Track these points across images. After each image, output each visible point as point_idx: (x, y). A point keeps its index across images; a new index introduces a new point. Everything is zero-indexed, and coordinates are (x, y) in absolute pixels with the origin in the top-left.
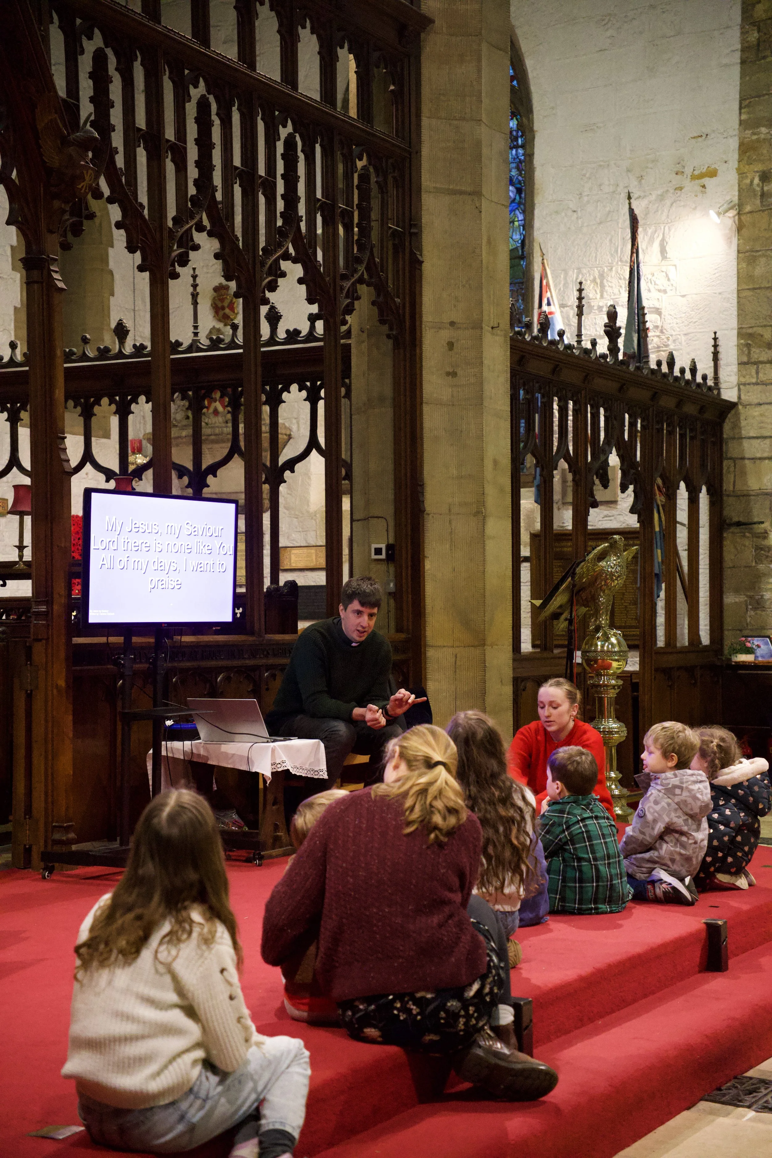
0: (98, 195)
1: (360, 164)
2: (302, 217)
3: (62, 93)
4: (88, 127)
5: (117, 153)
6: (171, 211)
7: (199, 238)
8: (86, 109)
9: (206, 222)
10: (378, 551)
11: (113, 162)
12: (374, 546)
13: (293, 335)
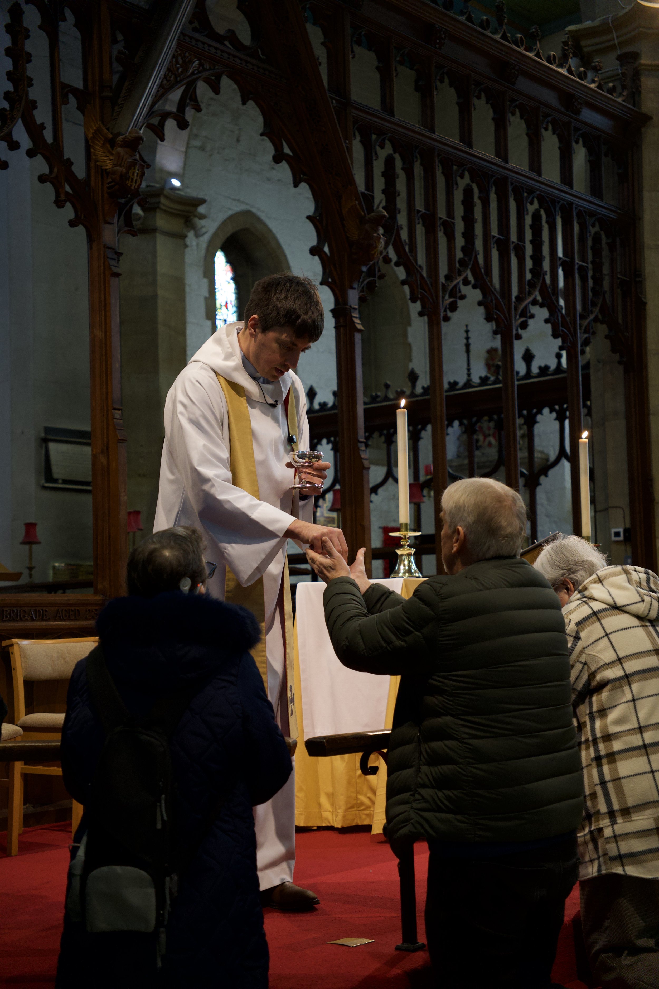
0: (387, 260)
1: (593, 230)
2: (546, 271)
3: (361, 187)
4: (380, 209)
5: (402, 228)
6: (443, 270)
7: (465, 290)
8: (379, 198)
9: (471, 278)
10: (617, 534)
11: (398, 235)
12: (613, 530)
13: (544, 370)
